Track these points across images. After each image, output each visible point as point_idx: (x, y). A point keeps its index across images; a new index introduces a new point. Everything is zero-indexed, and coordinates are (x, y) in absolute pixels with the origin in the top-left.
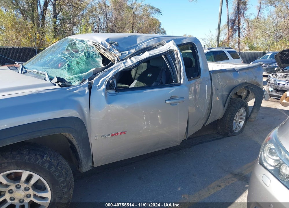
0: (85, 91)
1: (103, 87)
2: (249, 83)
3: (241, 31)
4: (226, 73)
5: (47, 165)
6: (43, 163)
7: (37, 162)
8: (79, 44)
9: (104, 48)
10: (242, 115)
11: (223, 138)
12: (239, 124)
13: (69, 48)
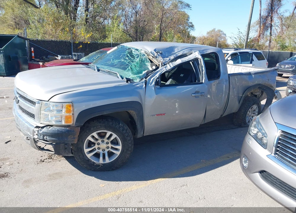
0: (143, 86)
1: (154, 83)
2: (263, 85)
3: (273, 28)
4: (242, 76)
5: (121, 129)
6: (120, 128)
7: (116, 127)
8: (134, 51)
9: (153, 55)
10: (255, 110)
11: (237, 128)
12: (252, 118)
13: (128, 55)
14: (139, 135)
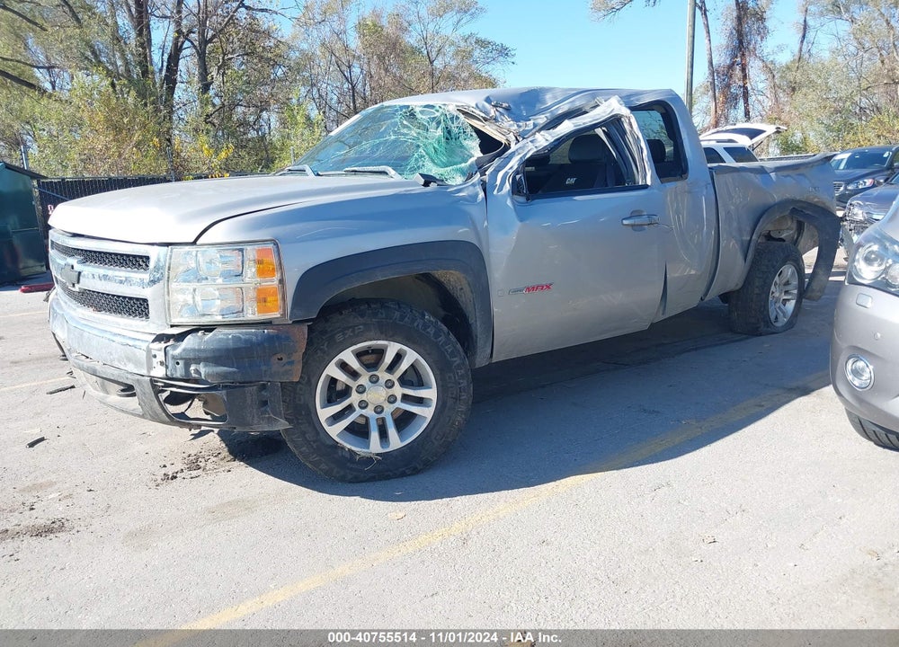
1: (507, 187)
2: (804, 202)
3: (752, 99)
5: (431, 331)
6: (425, 326)
7: (416, 324)
8: (422, 112)
9: (483, 115)
10: (787, 283)
11: (747, 338)
12: (782, 307)
13: (405, 122)
14: (481, 360)
